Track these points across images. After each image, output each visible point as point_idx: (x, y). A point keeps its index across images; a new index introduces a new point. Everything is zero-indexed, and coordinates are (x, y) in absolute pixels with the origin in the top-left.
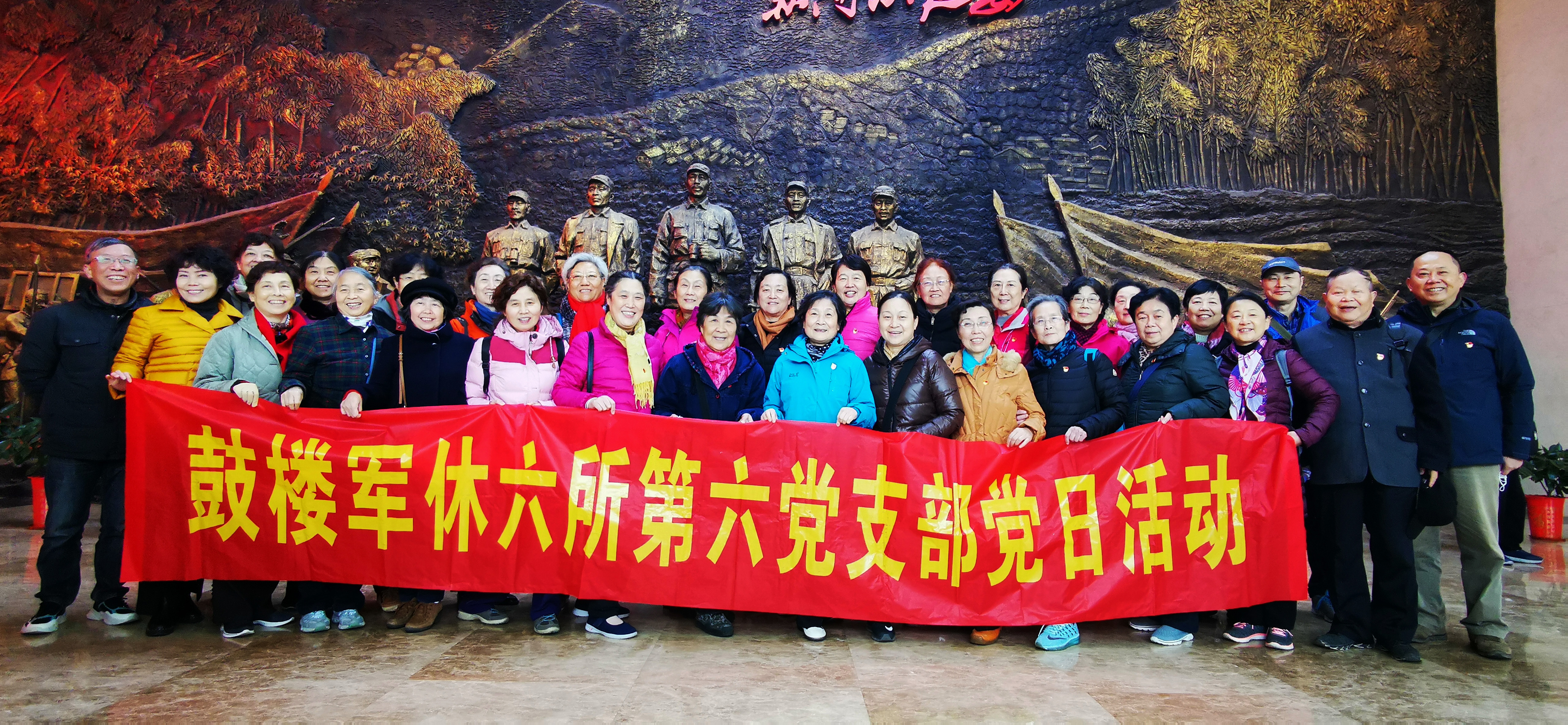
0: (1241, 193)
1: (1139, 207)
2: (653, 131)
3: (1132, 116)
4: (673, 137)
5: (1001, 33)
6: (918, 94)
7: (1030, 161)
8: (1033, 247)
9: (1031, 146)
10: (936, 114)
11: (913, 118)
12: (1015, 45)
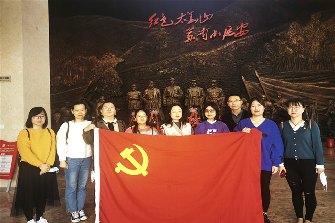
0: (306, 71)
1: (279, 76)
2: (161, 67)
3: (277, 56)
4: (165, 69)
5: (243, 40)
6: (223, 55)
7: (250, 68)
8: (252, 87)
9: (251, 65)
10: (227, 59)
11: (222, 61)
12: (246, 43)
